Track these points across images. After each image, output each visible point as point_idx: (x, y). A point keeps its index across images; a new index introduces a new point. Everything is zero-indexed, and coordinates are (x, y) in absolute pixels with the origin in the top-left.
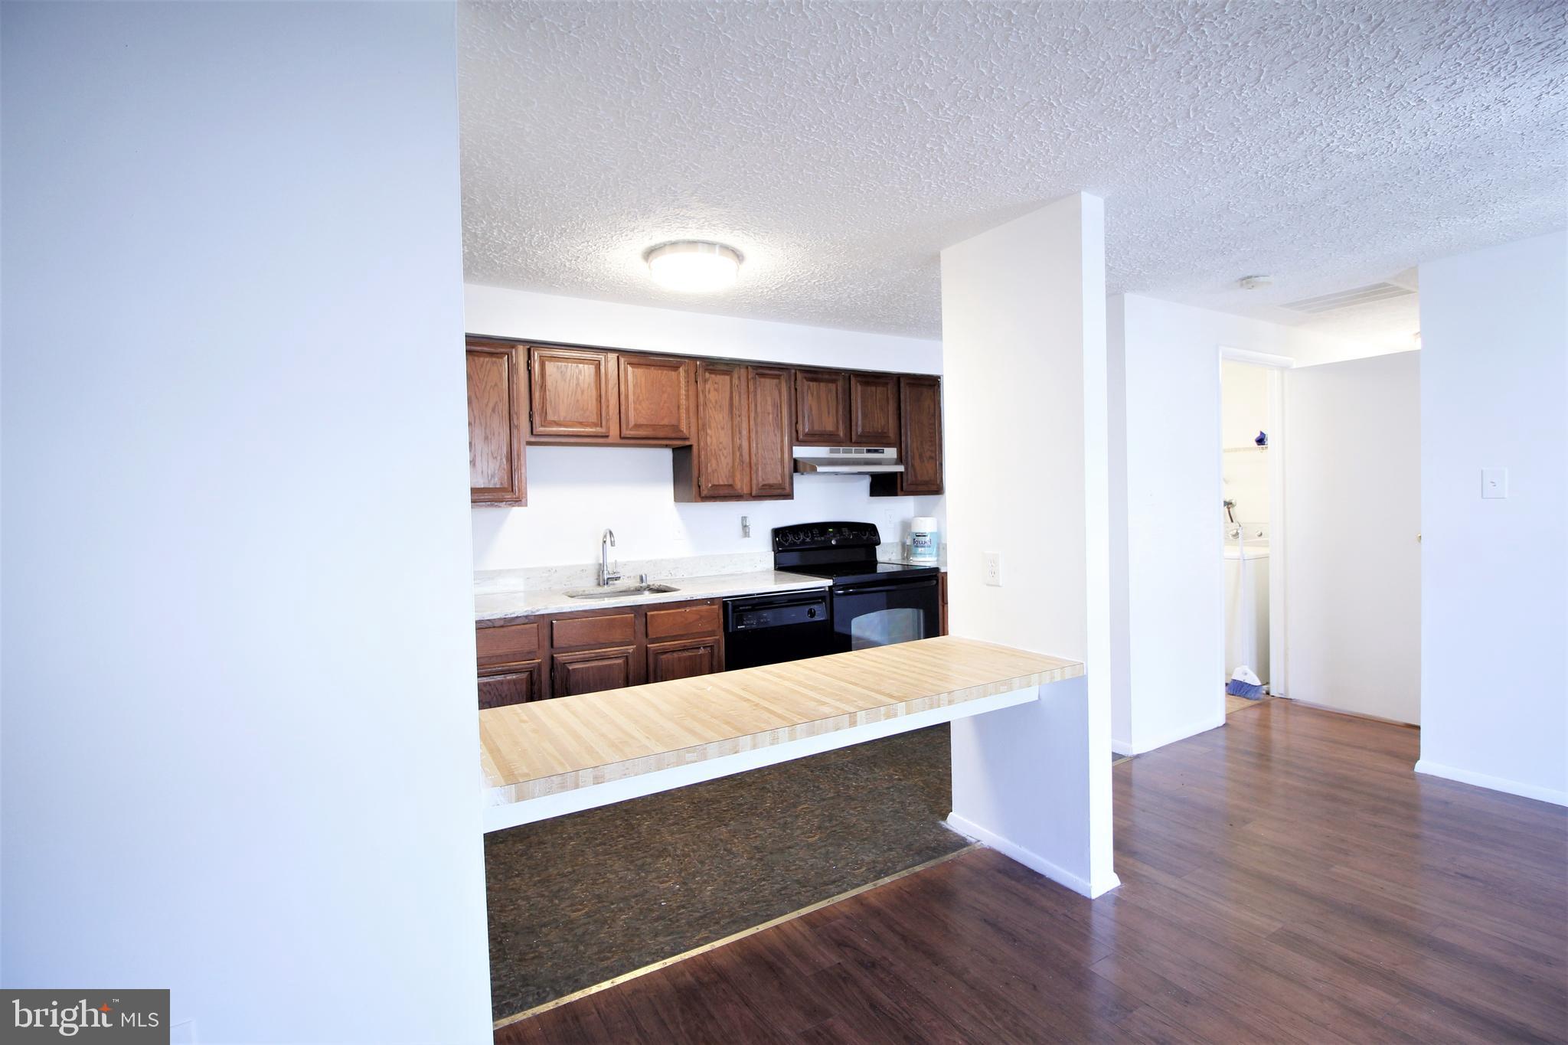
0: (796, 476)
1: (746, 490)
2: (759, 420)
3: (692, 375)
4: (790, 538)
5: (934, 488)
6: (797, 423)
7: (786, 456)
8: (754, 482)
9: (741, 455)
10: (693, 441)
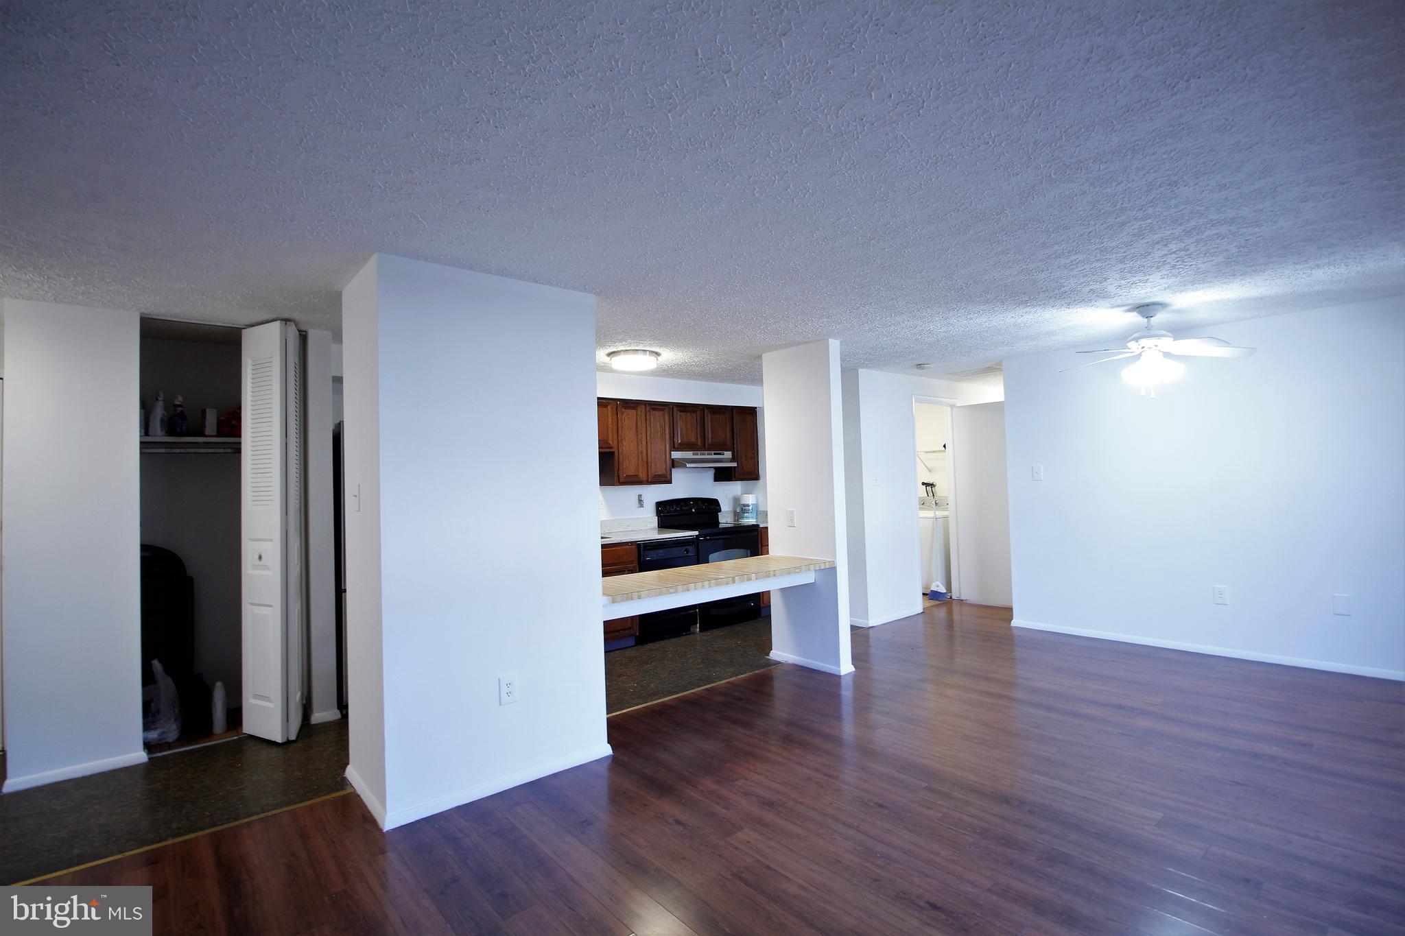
0: (673, 469)
1: (645, 479)
2: (652, 436)
3: (615, 410)
4: (668, 508)
5: (754, 477)
6: (674, 437)
7: (668, 457)
8: (649, 473)
9: (642, 457)
10: (615, 450)
